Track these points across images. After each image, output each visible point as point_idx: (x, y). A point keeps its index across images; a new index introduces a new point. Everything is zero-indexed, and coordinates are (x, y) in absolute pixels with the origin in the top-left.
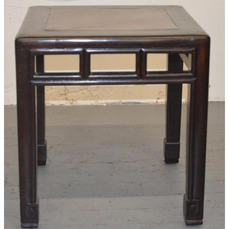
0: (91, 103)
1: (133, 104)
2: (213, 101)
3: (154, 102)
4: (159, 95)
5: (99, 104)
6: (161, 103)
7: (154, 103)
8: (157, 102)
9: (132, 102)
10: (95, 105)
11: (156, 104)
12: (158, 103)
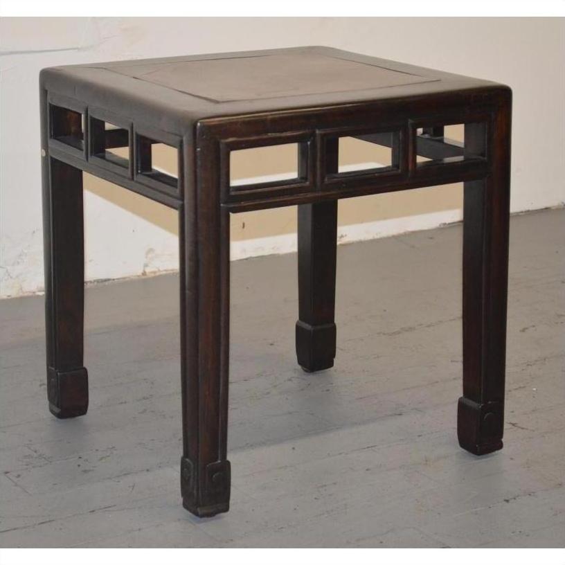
0: (9, 294)
1: (96, 283)
2: (251, 258)
3: (138, 274)
4: (146, 257)
5: (26, 294)
6: (153, 275)
7: (138, 276)
8: (144, 274)
9: (95, 281)
10: (18, 296)
11: (143, 277)
12: (147, 274)
